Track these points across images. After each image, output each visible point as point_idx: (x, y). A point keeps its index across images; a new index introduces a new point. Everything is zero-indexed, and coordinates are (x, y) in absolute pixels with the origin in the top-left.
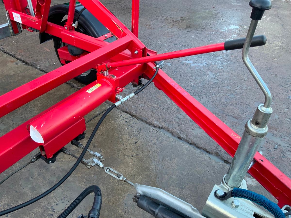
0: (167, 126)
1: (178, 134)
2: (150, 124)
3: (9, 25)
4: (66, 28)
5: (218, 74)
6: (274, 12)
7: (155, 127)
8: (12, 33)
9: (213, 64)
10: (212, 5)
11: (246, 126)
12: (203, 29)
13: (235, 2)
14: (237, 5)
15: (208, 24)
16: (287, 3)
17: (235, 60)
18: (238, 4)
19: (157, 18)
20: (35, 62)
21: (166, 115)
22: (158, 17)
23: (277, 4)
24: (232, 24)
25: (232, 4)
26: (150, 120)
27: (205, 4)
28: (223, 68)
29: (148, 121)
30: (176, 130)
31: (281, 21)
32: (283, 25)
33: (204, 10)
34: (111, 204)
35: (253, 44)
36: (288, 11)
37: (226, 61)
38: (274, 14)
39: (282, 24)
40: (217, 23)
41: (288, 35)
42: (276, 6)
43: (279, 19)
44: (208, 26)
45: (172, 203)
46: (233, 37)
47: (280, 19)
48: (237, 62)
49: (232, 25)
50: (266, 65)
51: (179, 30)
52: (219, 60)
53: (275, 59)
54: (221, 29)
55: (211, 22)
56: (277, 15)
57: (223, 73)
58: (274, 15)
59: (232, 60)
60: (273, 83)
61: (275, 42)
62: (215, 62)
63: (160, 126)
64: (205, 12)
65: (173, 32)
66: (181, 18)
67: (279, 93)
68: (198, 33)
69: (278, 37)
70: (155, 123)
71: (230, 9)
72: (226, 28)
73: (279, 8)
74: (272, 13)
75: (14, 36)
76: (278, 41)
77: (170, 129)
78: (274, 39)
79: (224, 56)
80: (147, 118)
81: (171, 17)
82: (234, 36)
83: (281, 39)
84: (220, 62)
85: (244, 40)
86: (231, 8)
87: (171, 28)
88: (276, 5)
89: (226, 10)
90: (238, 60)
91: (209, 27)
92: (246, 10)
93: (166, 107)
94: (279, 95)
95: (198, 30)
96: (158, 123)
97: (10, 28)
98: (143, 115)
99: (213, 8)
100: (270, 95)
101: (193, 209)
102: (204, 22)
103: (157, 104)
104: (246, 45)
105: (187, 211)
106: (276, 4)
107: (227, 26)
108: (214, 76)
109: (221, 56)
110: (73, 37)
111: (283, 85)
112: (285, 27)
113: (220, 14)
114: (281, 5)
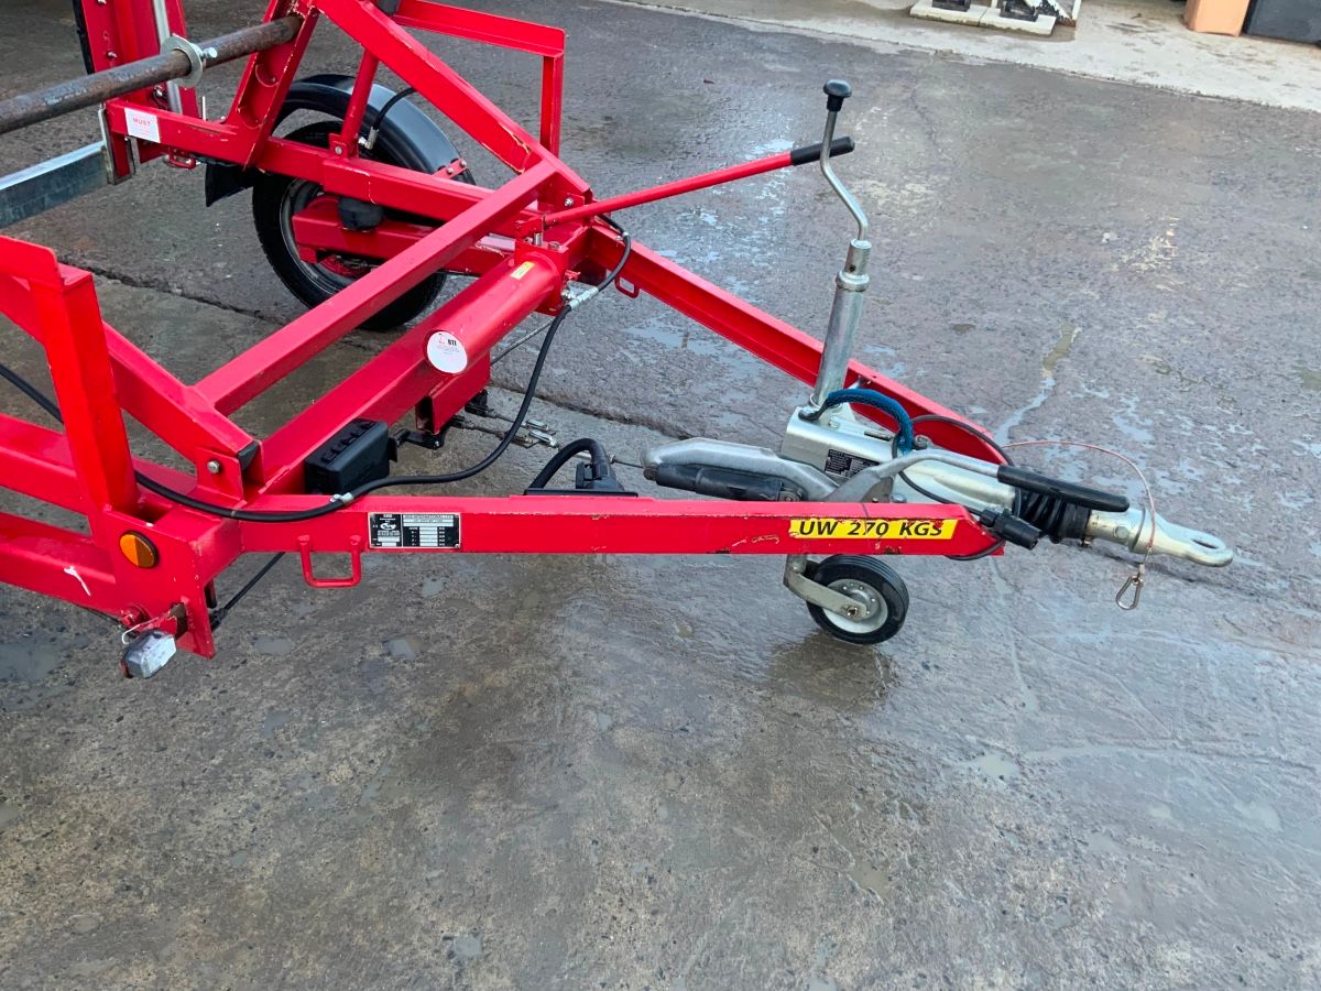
0: (645, 414)
1: (678, 429)
2: (597, 415)
3: (103, 148)
4: (339, 150)
5: (756, 282)
6: (904, 92)
7: (609, 418)
8: (111, 176)
9: (737, 255)
10: (699, 73)
11: (838, 279)
12: (687, 153)
13: (774, 61)
14: (782, 72)
15: (699, 136)
16: (940, 62)
17: (798, 243)
18: (786, 69)
19: (525, 121)
20: (155, 277)
21: (634, 390)
22: (526, 118)
23: (910, 66)
24: (776, 136)
25: (767, 66)
26: (595, 404)
27: (675, 69)
28: (767, 264)
29: (589, 408)
30: (670, 421)
31: (925, 121)
32: (930, 134)
33: (678, 92)
34: (555, 570)
35: (834, 153)
36: (945, 87)
37: (772, 245)
38: (904, 97)
39: (928, 129)
40: (728, 134)
41: (946, 165)
42: (908, 72)
43: (917, 116)
44: (699, 143)
45: (726, 456)
46: (782, 177)
47: (922, 115)
48: (804, 247)
49: (774, 138)
50: (887, 252)
51: (608, 157)
52: (752, 244)
53: (912, 234)
54: (744, 153)
55: (708, 131)
56: (912, 102)
57: (769, 280)
58: (904, 101)
59: (788, 241)
60: (909, 296)
61: (908, 186)
62: (741, 250)
63: (627, 416)
64: (681, 97)
65: (590, 166)
66: (607, 118)
67: (926, 320)
68: (672, 168)
69: (917, 171)
70: (611, 409)
71: (761, 85)
72: (757, 148)
73: (917, 78)
74: (896, 96)
75: (116, 184)
76: (919, 182)
77: (655, 420)
78: (905, 177)
79: (766, 233)
80: (585, 401)
81: (570, 118)
82: (786, 174)
83: (927, 177)
84: (755, 249)
85: (821, 146)
86: (765, 83)
87: (580, 153)
88: (907, 69)
89: (750, 90)
90: (806, 243)
91: (704, 147)
92: (812, 88)
93: (629, 371)
94: (926, 325)
95: (672, 156)
96: (618, 410)
97: (108, 157)
98: (570, 393)
99: (705, 81)
100: (864, 223)
101: (763, 451)
102: (685, 132)
103: (602, 365)
104: (825, 153)
105: (753, 461)
106: (907, 65)
107: (761, 143)
108: (746, 289)
109: (755, 232)
110: (367, 174)
111: (935, 300)
112: (938, 141)
113: (734, 103)
114: (922, 67)
